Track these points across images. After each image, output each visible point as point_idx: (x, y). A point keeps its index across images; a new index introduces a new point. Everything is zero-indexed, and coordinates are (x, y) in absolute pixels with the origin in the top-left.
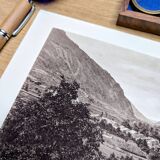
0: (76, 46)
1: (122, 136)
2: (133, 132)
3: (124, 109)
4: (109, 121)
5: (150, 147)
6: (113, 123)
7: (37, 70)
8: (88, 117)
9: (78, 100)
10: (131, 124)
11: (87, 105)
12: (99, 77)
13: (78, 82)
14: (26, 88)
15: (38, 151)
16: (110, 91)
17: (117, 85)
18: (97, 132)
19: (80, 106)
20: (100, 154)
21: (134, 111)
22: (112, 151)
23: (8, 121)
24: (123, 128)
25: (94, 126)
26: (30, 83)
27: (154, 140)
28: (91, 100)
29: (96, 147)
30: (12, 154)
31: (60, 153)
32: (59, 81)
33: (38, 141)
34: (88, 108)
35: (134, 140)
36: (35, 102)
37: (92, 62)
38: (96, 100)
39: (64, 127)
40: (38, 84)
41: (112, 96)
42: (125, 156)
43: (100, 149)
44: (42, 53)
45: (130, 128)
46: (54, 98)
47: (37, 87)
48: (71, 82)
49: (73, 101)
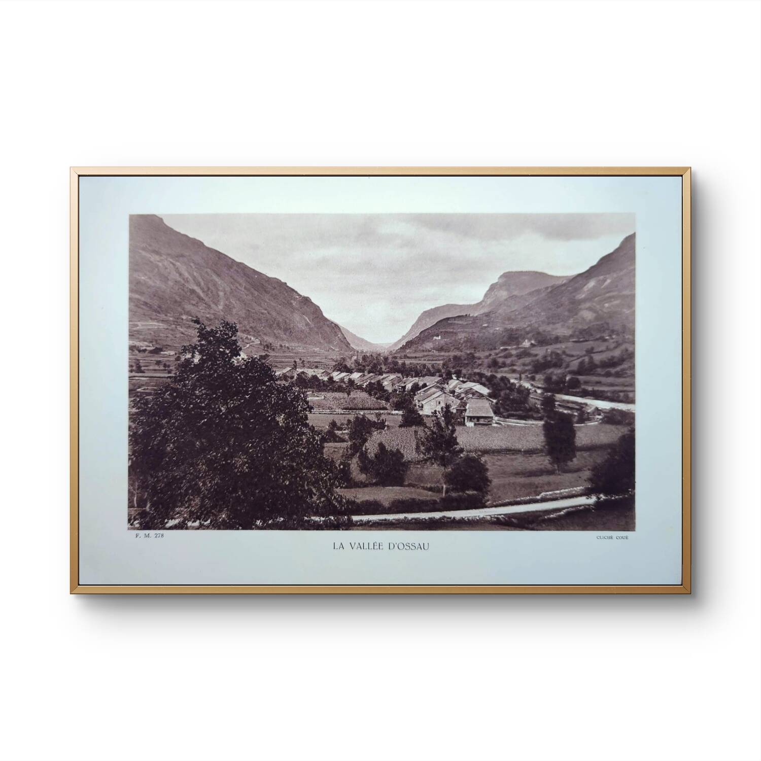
0: (198, 244)
1: (340, 389)
2: (356, 376)
3: (330, 342)
4: (310, 373)
5: (390, 389)
6: (319, 373)
7: (141, 325)
8: (273, 378)
9: (243, 355)
10: (350, 363)
11: (262, 357)
12: (267, 297)
13: (231, 320)
14: (136, 367)
15: (210, 463)
16: (297, 317)
17: (306, 301)
18: (297, 398)
19: (252, 364)
20: (312, 429)
21: (349, 340)
22: (330, 418)
23: (134, 439)
24: (337, 376)
25: (288, 389)
26: (139, 356)
27: (392, 376)
28: (268, 346)
29: (303, 421)
30: (169, 484)
31: (246, 452)
32: (195, 333)
33: (203, 450)
34: (267, 362)
35: (360, 388)
36: (167, 387)
37: (242, 269)
38: (277, 344)
39: (237, 409)
40: (157, 351)
41: (301, 326)
42: (352, 417)
43: (310, 422)
44: (135, 286)
45: (350, 371)
46: (199, 368)
47: (156, 358)
48: (216, 326)
49: (234, 360)
